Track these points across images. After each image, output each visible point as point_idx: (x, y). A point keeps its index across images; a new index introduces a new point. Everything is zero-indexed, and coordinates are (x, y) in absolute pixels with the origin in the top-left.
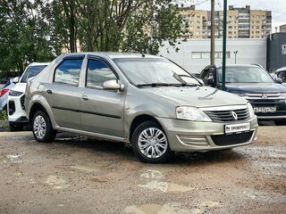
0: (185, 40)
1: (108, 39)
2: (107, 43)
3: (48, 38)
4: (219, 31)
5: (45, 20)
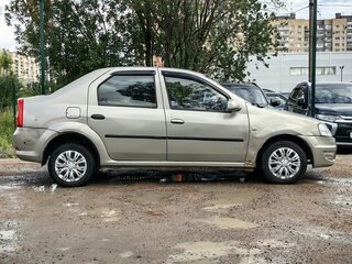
0: (276, 55)
1: (187, 56)
2: (186, 59)
3: (122, 55)
4: (325, 42)
5: (119, 35)
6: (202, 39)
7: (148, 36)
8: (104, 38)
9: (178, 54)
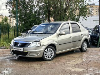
2: (61, 18)
3: (41, 17)
5: (40, 11)
6: (65, 12)
7: (49, 11)
8: (35, 12)
9: (58, 17)
